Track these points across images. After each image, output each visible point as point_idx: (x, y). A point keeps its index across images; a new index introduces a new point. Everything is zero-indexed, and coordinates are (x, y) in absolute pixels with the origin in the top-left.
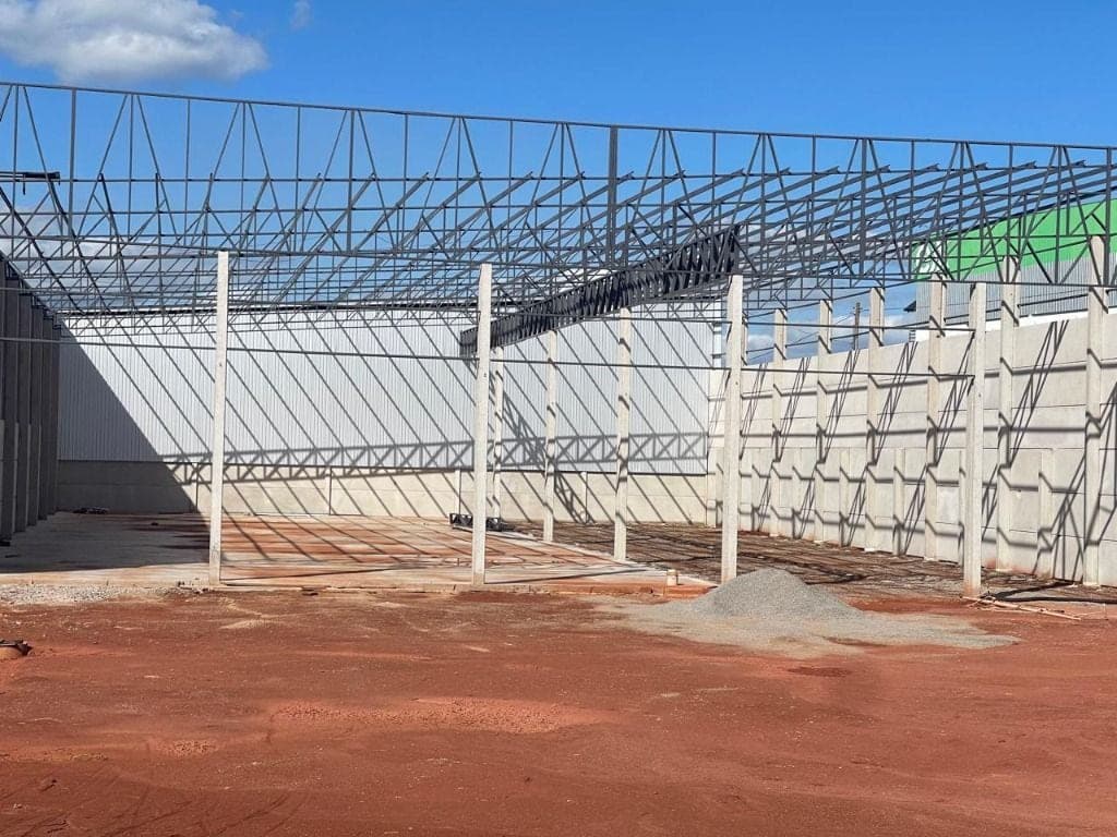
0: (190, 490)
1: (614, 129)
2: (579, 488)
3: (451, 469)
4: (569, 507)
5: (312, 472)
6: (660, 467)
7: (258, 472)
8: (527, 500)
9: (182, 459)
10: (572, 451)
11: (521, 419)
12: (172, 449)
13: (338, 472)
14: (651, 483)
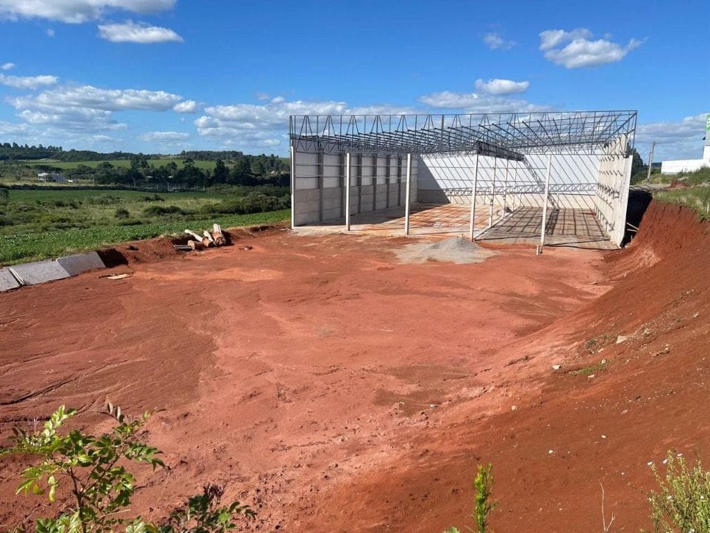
0: (449, 198)
1: (443, 116)
2: (556, 199)
3: (519, 193)
4: (553, 204)
5: (480, 193)
6: (581, 193)
7: (466, 193)
8: (540, 202)
9: (447, 190)
10: (555, 188)
11: (540, 179)
12: (445, 188)
13: (487, 193)
14: (579, 198)
